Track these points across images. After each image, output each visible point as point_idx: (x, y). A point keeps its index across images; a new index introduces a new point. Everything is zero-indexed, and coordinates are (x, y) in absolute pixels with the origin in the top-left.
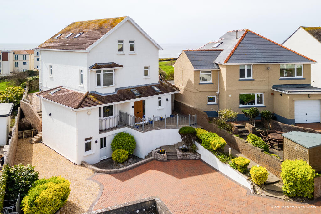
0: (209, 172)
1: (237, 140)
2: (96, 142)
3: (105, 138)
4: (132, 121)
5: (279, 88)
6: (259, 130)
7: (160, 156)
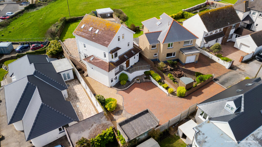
0: (155, 88)
1: (165, 76)
2: (114, 79)
3: (116, 77)
4: (125, 69)
5: (182, 50)
6: (172, 68)
7: (138, 82)
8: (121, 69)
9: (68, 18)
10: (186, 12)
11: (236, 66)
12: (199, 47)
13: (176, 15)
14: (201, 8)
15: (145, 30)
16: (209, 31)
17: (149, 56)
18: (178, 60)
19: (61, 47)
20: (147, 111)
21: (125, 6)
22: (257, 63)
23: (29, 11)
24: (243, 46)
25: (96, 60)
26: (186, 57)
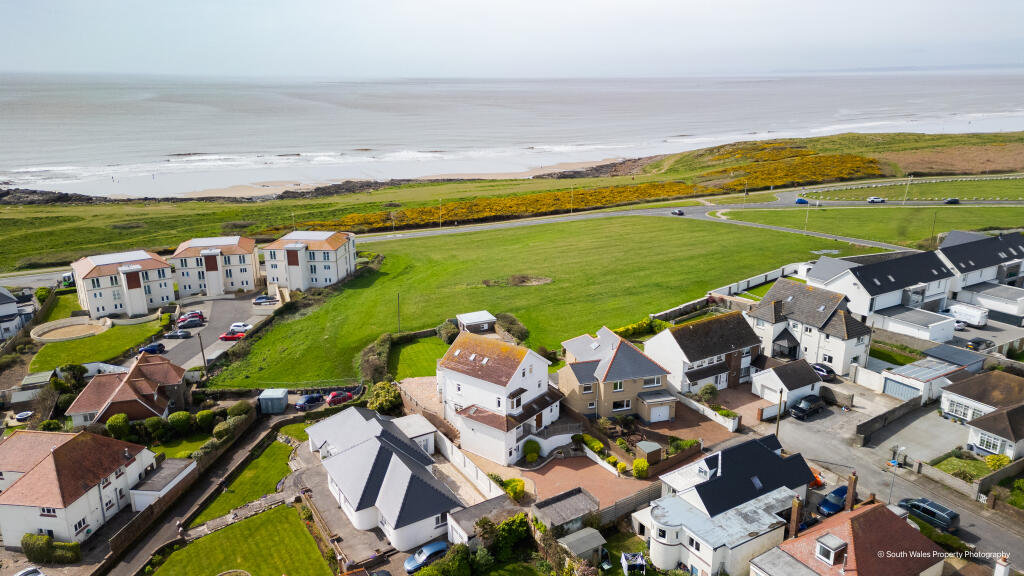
0: (592, 465)
1: (611, 444)
2: (515, 450)
3: (519, 446)
4: (534, 430)
5: (642, 396)
6: (625, 431)
7: (559, 456)
8: (527, 431)
9: (396, 336)
10: (658, 321)
11: (748, 428)
12: (680, 393)
13: (635, 326)
14: (696, 310)
15: (570, 358)
16: (691, 361)
17: (578, 407)
18: (637, 417)
19: (399, 395)
20: (578, 491)
21: (518, 304)
22: (792, 422)
23: (283, 318)
24: (766, 391)
25: (481, 412)
26: (650, 409)
